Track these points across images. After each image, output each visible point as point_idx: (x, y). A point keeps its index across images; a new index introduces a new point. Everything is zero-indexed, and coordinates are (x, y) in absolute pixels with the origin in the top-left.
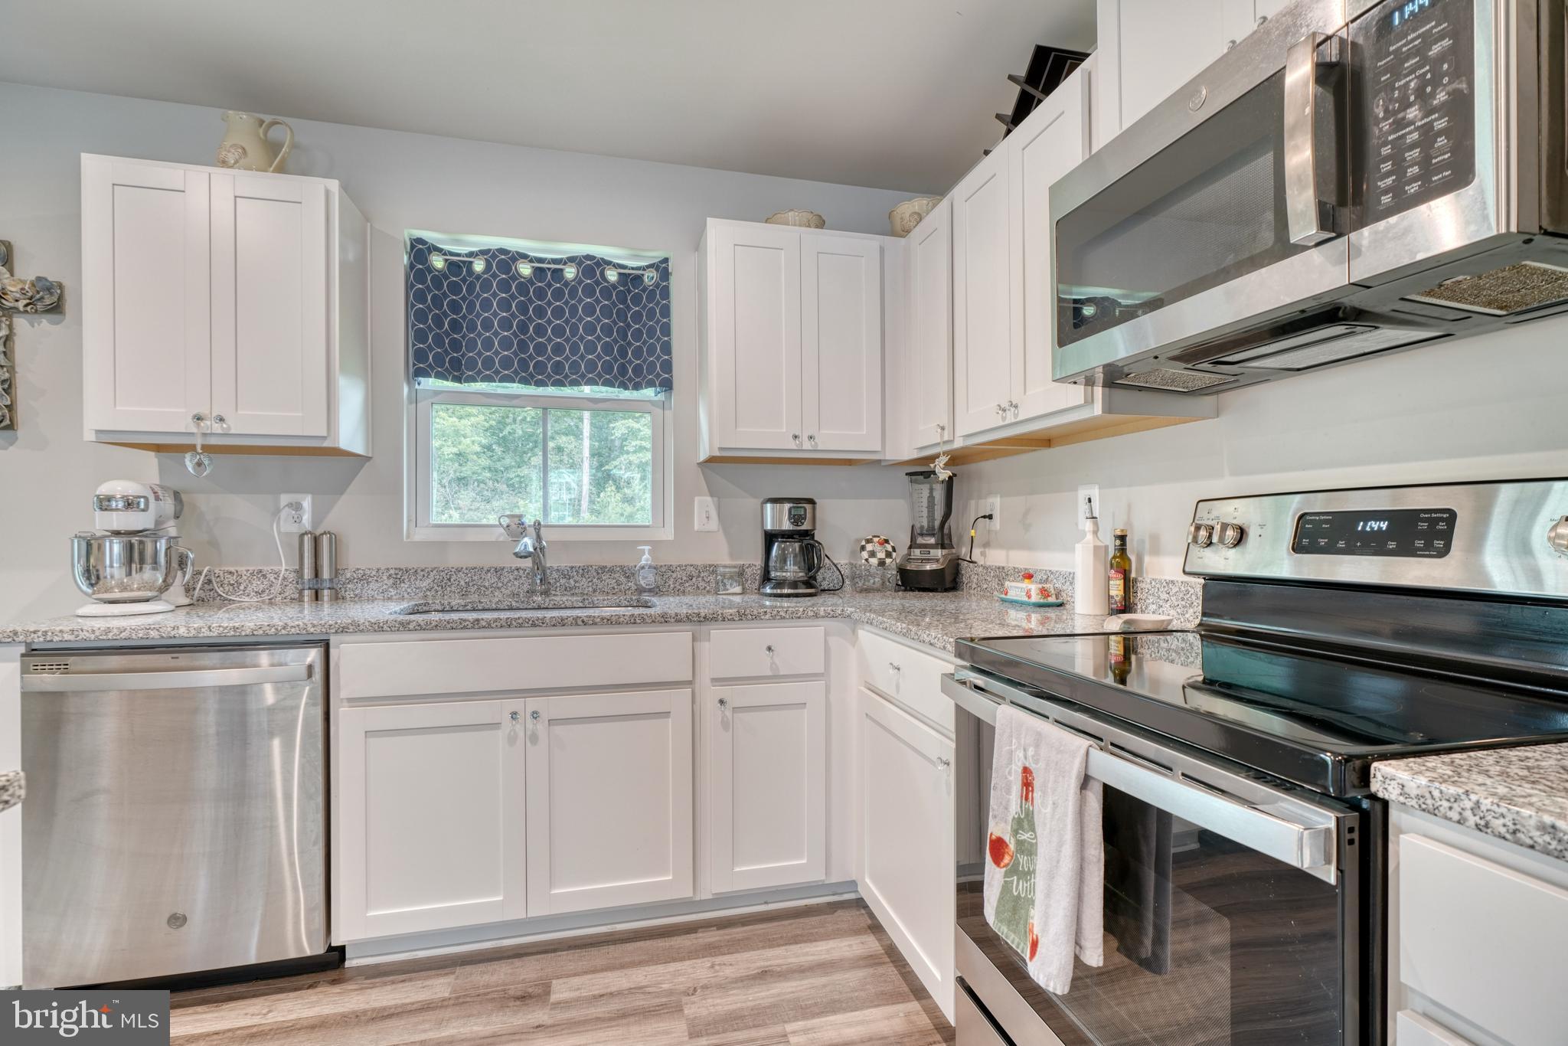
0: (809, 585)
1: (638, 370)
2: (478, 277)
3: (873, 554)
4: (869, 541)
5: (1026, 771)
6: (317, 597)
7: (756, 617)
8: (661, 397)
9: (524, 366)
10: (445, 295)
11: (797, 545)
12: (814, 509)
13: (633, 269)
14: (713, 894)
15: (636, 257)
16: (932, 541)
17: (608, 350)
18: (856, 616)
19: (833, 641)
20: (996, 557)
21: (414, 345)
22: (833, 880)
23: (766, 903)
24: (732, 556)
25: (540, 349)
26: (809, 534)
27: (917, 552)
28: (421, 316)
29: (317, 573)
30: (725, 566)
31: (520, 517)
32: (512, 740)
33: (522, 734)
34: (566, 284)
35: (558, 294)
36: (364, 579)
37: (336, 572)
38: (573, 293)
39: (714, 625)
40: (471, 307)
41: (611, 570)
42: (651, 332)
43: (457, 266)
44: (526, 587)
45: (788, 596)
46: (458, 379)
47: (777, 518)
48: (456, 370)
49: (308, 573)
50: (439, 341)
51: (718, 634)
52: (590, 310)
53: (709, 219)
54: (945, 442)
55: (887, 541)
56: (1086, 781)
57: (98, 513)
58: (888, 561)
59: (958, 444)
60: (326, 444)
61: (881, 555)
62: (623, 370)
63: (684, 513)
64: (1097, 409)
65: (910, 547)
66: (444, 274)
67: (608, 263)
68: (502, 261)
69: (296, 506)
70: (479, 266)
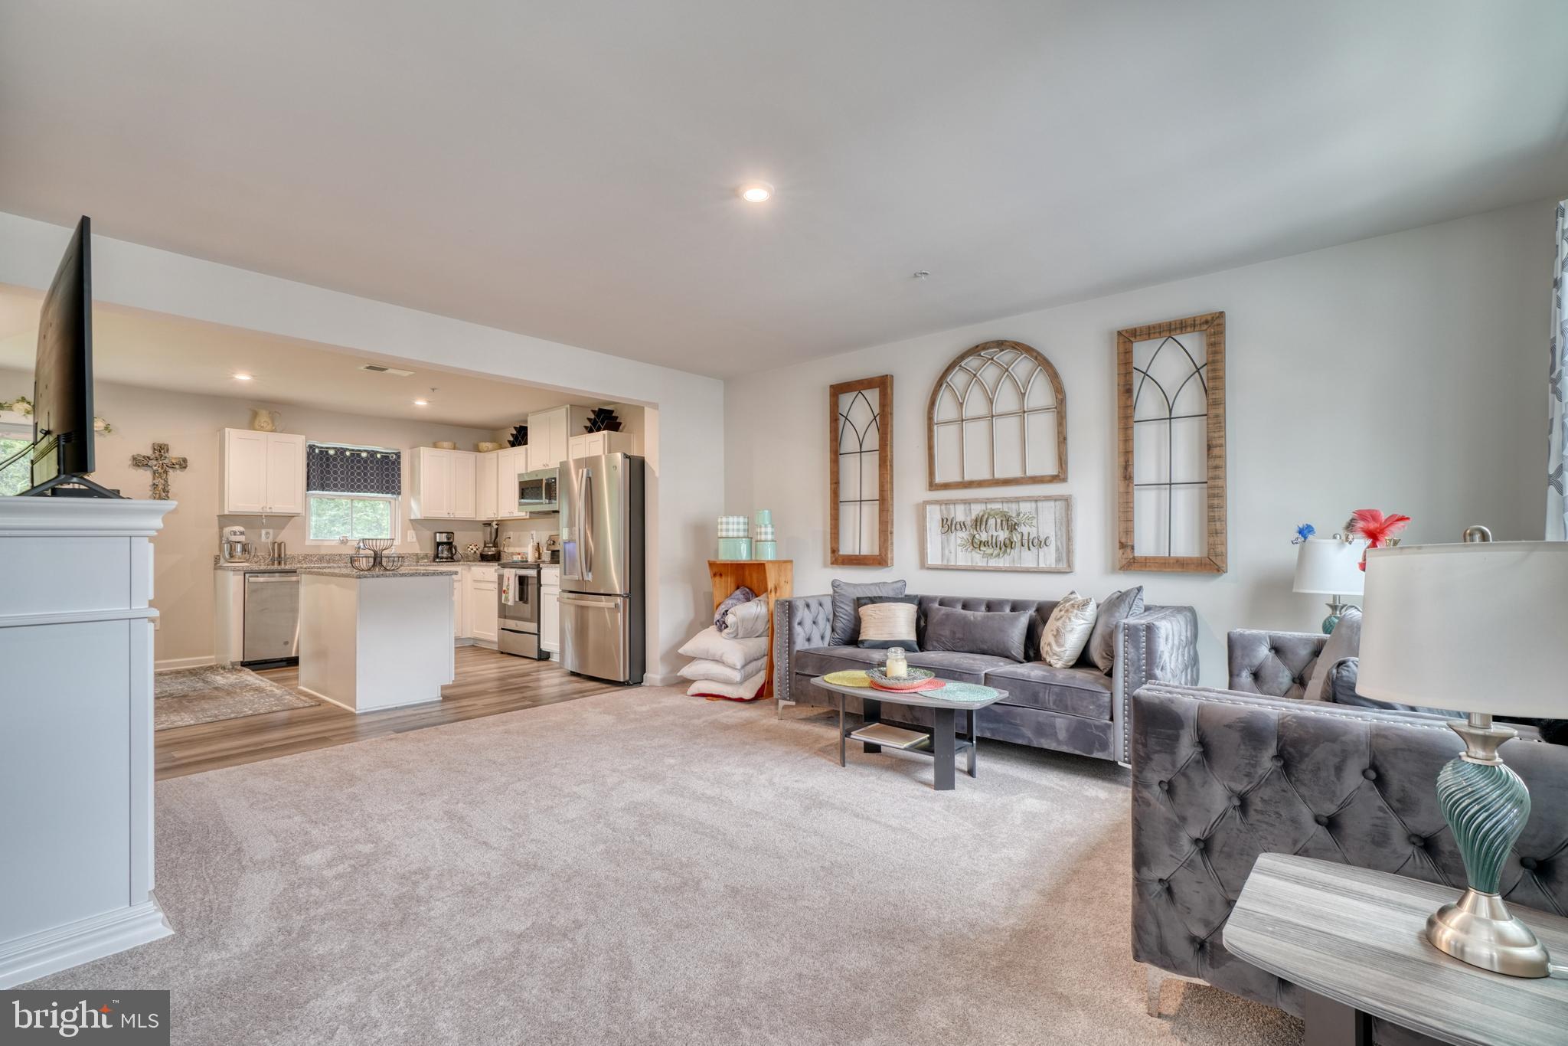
0: (451, 559)
1: (387, 488)
2: (331, 456)
3: (472, 549)
4: (470, 545)
6: (279, 563)
7: (441, 565)
8: (395, 496)
9: (348, 486)
11: (447, 546)
12: (453, 536)
13: (386, 453)
15: (388, 449)
16: (491, 545)
17: (377, 481)
20: (511, 550)
21: (308, 480)
24: (424, 550)
25: (352, 480)
26: (452, 543)
27: (486, 549)
28: (309, 470)
29: (280, 556)
30: (420, 554)
34: (362, 458)
36: (293, 558)
37: (285, 555)
38: (365, 462)
40: (328, 466)
42: (393, 476)
43: (324, 452)
45: (444, 561)
46: (323, 490)
47: (440, 538)
49: (276, 555)
50: (316, 478)
52: (371, 468)
53: (420, 447)
54: (496, 518)
55: (476, 545)
56: (516, 575)
58: (477, 551)
59: (499, 519)
61: (475, 549)
62: (382, 488)
63: (404, 536)
64: (528, 517)
65: (484, 547)
66: (318, 455)
67: (378, 452)
68: (341, 451)
69: (267, 533)
70: (332, 452)
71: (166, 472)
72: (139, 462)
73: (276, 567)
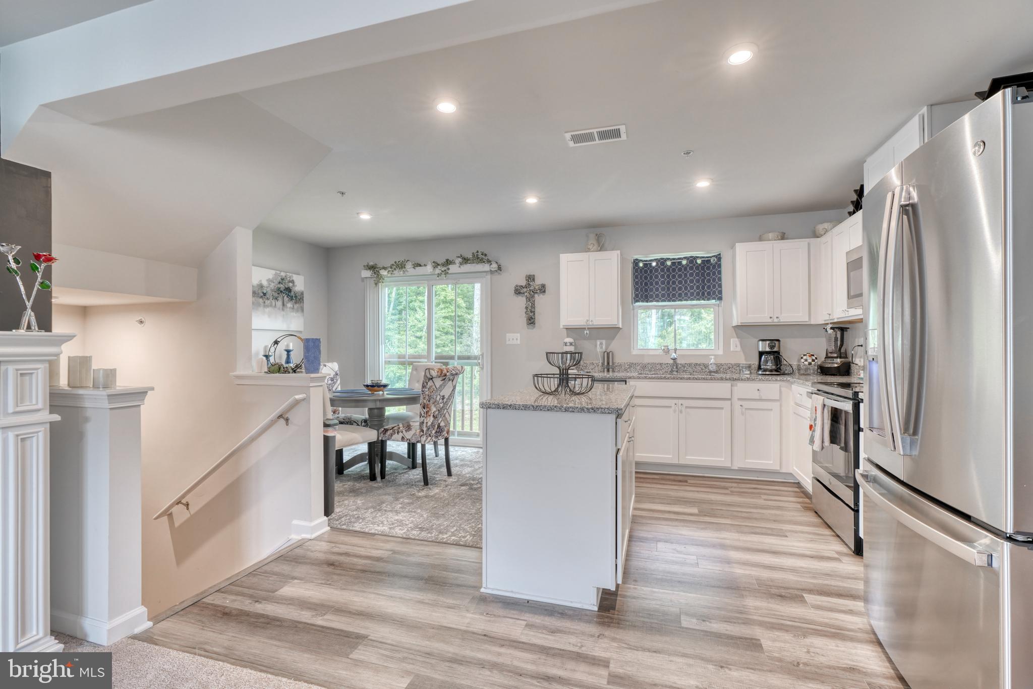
0: (778, 372)
1: (709, 294)
2: (654, 268)
3: (806, 360)
4: (804, 355)
5: (816, 407)
6: (608, 371)
7: (753, 380)
8: (718, 302)
9: (669, 295)
10: (643, 275)
11: (772, 357)
12: (779, 344)
13: (707, 257)
14: (739, 468)
15: (708, 253)
16: (836, 355)
17: (698, 287)
18: (791, 380)
19: (783, 389)
21: (635, 293)
22: (784, 471)
23: (758, 477)
24: (746, 360)
25: (674, 289)
26: (778, 352)
27: (829, 361)
28: (637, 283)
29: (608, 363)
30: (743, 364)
31: (668, 346)
32: (675, 411)
33: (677, 410)
34: (683, 266)
35: (680, 270)
36: (621, 366)
37: (613, 363)
38: (685, 269)
39: (739, 382)
40: (651, 278)
41: (700, 365)
42: (714, 280)
43: (647, 264)
44: (670, 370)
45: (768, 375)
46: (647, 302)
47: (764, 347)
48: (646, 299)
49: (606, 364)
50: (642, 290)
51: (740, 385)
52: (691, 275)
53: (737, 244)
54: (831, 320)
55: (813, 355)
56: (824, 405)
57: (565, 347)
58: (813, 363)
59: (837, 320)
60: (617, 326)
61: (810, 361)
62: (703, 294)
63: (727, 344)
65: (826, 358)
66: (643, 268)
67: (698, 257)
68: (662, 262)
69: (601, 344)
70: (654, 264)
71: (533, 297)
72: (518, 291)
73: (606, 375)
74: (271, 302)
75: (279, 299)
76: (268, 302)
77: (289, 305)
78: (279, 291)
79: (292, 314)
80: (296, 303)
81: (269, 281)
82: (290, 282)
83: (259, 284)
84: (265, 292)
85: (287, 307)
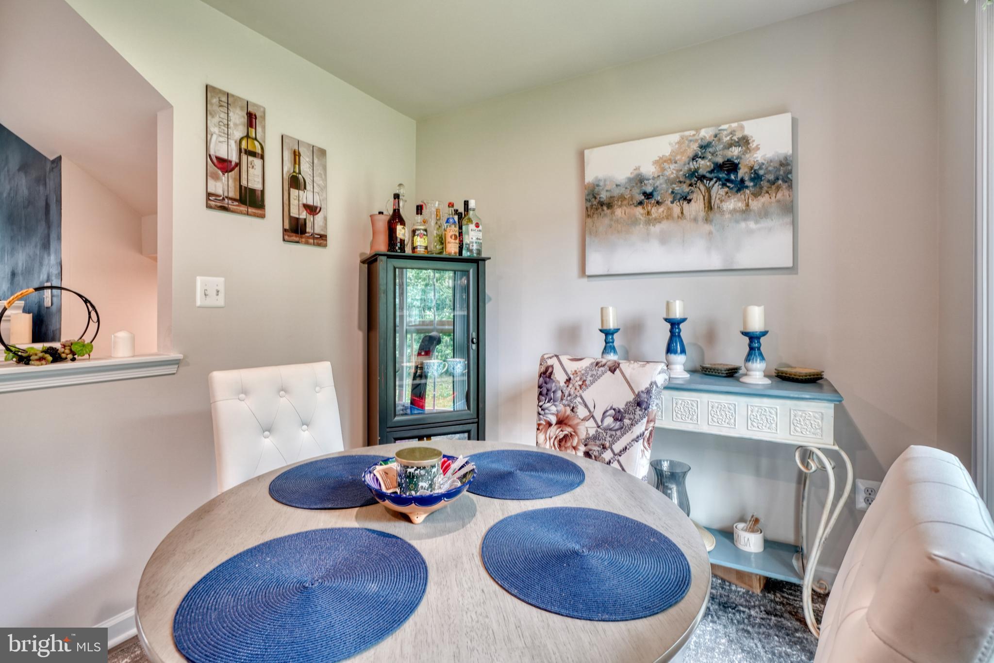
74: (669, 209)
75: (694, 196)
76: (656, 211)
77: (733, 203)
78: (695, 177)
79: (743, 225)
80: (756, 195)
81: (661, 162)
82: (730, 145)
83: (632, 176)
84: (649, 189)
85: (721, 212)
